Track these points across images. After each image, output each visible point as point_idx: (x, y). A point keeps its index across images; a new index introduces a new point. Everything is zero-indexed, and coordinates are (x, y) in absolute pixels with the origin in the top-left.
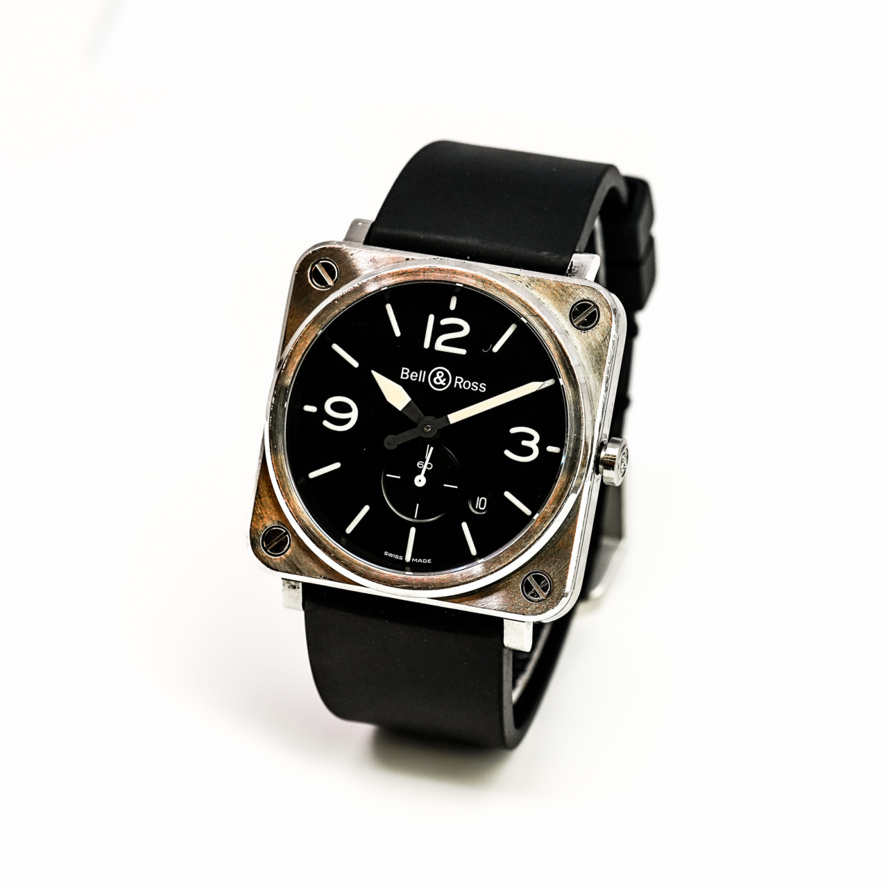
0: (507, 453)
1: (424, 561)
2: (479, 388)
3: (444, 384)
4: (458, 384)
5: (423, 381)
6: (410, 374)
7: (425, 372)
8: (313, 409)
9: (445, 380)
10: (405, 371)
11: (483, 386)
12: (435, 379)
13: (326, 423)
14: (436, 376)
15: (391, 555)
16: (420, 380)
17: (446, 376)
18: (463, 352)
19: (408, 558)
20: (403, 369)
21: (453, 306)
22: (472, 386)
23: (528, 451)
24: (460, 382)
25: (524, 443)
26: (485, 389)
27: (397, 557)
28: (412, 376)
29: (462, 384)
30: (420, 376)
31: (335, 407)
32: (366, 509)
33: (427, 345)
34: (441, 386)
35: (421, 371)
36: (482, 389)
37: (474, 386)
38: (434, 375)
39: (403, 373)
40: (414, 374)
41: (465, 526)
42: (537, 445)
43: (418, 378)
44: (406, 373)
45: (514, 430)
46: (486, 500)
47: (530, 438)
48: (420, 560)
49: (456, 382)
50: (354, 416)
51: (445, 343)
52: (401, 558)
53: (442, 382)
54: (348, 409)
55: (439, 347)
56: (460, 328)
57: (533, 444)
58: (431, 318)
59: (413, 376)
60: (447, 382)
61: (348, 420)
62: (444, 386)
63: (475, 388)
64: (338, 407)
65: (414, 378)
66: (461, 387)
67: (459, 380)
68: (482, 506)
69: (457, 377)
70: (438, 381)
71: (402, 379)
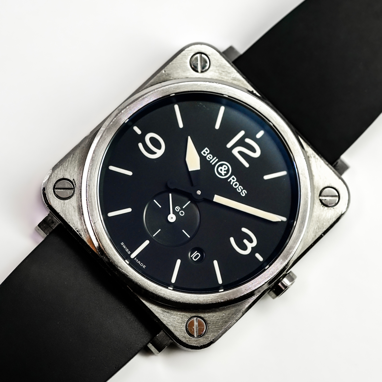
0: (232, 240)
1: (141, 264)
2: (242, 191)
3: (223, 175)
4: (231, 181)
6: (208, 154)
7: (217, 160)
8: (139, 132)
9: (225, 172)
10: (207, 151)
11: (245, 192)
12: (220, 168)
13: (140, 145)
14: (222, 166)
15: (124, 247)
16: (211, 162)
18: (247, 165)
19: (133, 256)
20: (206, 149)
21: (259, 135)
22: (238, 188)
23: (244, 248)
24: (233, 180)
25: (245, 241)
27: (127, 250)
28: (208, 156)
29: (233, 182)
30: (213, 160)
31: (152, 140)
32: (129, 210)
33: (229, 146)
34: (221, 174)
35: (215, 158)
36: (243, 194)
37: (240, 189)
38: (221, 165)
39: (204, 151)
40: (210, 156)
41: (179, 262)
42: (252, 248)
43: (211, 160)
44: (207, 153)
45: (244, 230)
46: (200, 256)
47: (251, 241)
48: (139, 262)
49: (231, 179)
50: (160, 153)
51: (240, 153)
52: (129, 253)
53: (223, 173)
54: (159, 147)
55: (235, 152)
56: (254, 150)
57: (250, 246)
58: (242, 133)
59: (209, 157)
60: (226, 175)
61: (154, 153)
62: (222, 176)
64: (154, 141)
65: (209, 158)
66: (231, 183)
67: (233, 179)
68: (195, 258)
69: (233, 176)
70: (221, 170)
71: (202, 153)
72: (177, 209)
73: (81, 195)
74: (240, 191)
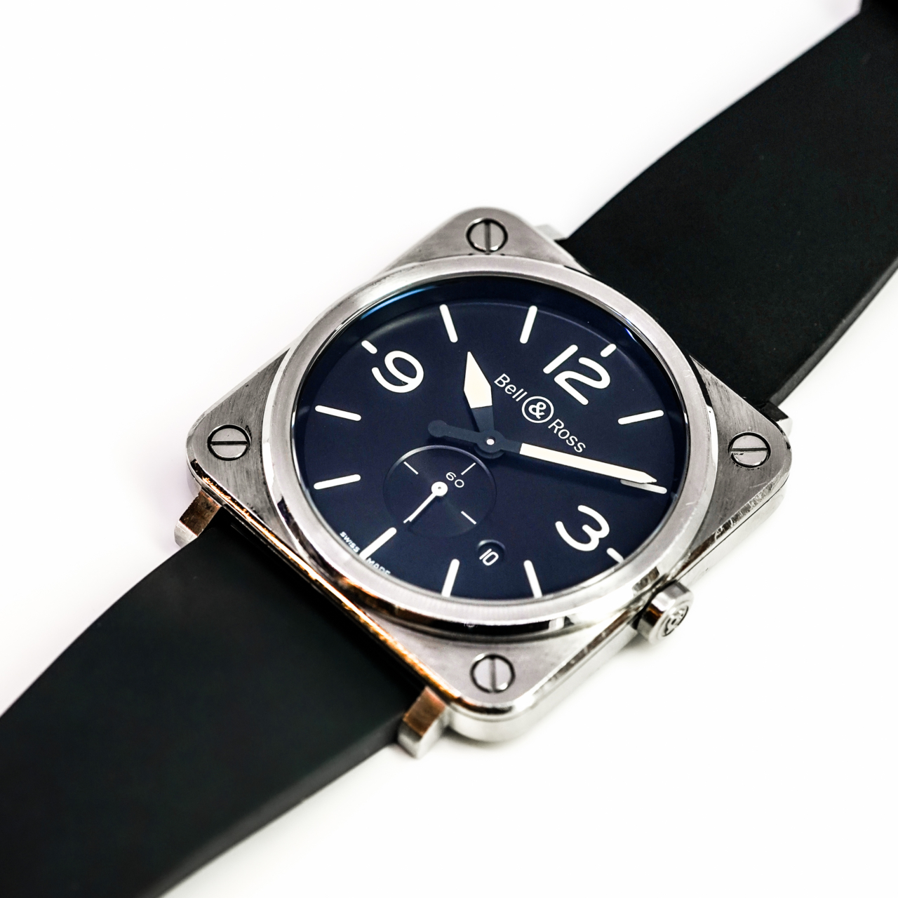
0: (560, 526)
2: (576, 445)
3: (539, 418)
4: (554, 427)
5: (517, 400)
6: (507, 384)
7: (526, 393)
8: (372, 350)
9: (543, 414)
10: (505, 379)
12: (532, 407)
13: (376, 372)
14: (536, 404)
16: (514, 397)
17: (547, 411)
18: (584, 401)
20: (504, 375)
21: (606, 352)
22: (568, 438)
23: (585, 539)
24: (558, 427)
25: (586, 528)
26: (581, 450)
28: (508, 387)
29: (559, 430)
31: (399, 363)
32: (357, 478)
33: (548, 370)
35: (522, 390)
36: (578, 449)
37: (572, 440)
39: (500, 378)
40: (513, 388)
41: (455, 565)
42: (600, 539)
43: (514, 394)
44: (504, 382)
45: (583, 509)
46: (497, 556)
47: (597, 527)
50: (413, 384)
51: (571, 381)
54: (411, 373)
55: (560, 380)
56: (598, 378)
57: (596, 537)
58: (573, 349)
59: (510, 389)
61: (402, 384)
62: (537, 419)
63: (571, 443)
65: (509, 391)
66: (555, 432)
67: (559, 424)
68: (488, 560)
69: (558, 420)
70: (534, 410)
71: (496, 382)
72: (449, 476)
73: (261, 452)
74: (573, 444)
